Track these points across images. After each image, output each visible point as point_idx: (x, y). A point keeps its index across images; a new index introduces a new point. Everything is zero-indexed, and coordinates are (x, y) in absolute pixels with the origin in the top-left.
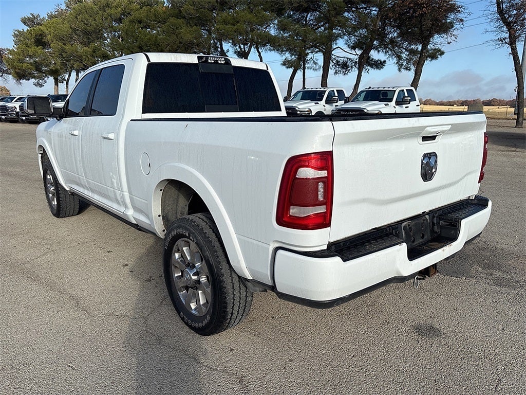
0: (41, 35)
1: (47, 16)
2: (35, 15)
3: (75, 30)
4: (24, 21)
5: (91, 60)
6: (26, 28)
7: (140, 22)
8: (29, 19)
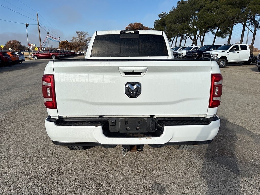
0: (164, 21)
1: (169, 12)
2: (164, 12)
3: (177, 18)
4: (159, 16)
5: (182, 31)
6: (160, 19)
7: (208, 10)
8: (162, 15)
